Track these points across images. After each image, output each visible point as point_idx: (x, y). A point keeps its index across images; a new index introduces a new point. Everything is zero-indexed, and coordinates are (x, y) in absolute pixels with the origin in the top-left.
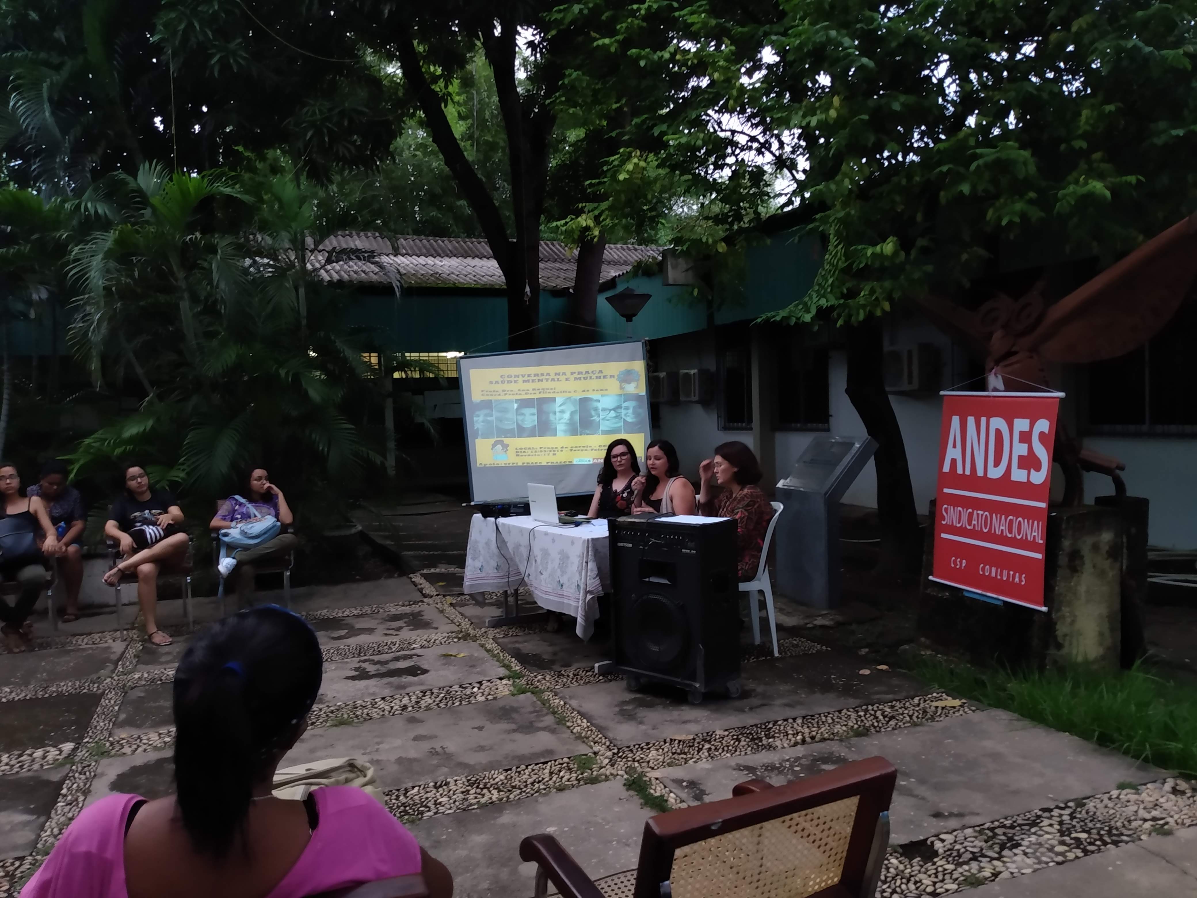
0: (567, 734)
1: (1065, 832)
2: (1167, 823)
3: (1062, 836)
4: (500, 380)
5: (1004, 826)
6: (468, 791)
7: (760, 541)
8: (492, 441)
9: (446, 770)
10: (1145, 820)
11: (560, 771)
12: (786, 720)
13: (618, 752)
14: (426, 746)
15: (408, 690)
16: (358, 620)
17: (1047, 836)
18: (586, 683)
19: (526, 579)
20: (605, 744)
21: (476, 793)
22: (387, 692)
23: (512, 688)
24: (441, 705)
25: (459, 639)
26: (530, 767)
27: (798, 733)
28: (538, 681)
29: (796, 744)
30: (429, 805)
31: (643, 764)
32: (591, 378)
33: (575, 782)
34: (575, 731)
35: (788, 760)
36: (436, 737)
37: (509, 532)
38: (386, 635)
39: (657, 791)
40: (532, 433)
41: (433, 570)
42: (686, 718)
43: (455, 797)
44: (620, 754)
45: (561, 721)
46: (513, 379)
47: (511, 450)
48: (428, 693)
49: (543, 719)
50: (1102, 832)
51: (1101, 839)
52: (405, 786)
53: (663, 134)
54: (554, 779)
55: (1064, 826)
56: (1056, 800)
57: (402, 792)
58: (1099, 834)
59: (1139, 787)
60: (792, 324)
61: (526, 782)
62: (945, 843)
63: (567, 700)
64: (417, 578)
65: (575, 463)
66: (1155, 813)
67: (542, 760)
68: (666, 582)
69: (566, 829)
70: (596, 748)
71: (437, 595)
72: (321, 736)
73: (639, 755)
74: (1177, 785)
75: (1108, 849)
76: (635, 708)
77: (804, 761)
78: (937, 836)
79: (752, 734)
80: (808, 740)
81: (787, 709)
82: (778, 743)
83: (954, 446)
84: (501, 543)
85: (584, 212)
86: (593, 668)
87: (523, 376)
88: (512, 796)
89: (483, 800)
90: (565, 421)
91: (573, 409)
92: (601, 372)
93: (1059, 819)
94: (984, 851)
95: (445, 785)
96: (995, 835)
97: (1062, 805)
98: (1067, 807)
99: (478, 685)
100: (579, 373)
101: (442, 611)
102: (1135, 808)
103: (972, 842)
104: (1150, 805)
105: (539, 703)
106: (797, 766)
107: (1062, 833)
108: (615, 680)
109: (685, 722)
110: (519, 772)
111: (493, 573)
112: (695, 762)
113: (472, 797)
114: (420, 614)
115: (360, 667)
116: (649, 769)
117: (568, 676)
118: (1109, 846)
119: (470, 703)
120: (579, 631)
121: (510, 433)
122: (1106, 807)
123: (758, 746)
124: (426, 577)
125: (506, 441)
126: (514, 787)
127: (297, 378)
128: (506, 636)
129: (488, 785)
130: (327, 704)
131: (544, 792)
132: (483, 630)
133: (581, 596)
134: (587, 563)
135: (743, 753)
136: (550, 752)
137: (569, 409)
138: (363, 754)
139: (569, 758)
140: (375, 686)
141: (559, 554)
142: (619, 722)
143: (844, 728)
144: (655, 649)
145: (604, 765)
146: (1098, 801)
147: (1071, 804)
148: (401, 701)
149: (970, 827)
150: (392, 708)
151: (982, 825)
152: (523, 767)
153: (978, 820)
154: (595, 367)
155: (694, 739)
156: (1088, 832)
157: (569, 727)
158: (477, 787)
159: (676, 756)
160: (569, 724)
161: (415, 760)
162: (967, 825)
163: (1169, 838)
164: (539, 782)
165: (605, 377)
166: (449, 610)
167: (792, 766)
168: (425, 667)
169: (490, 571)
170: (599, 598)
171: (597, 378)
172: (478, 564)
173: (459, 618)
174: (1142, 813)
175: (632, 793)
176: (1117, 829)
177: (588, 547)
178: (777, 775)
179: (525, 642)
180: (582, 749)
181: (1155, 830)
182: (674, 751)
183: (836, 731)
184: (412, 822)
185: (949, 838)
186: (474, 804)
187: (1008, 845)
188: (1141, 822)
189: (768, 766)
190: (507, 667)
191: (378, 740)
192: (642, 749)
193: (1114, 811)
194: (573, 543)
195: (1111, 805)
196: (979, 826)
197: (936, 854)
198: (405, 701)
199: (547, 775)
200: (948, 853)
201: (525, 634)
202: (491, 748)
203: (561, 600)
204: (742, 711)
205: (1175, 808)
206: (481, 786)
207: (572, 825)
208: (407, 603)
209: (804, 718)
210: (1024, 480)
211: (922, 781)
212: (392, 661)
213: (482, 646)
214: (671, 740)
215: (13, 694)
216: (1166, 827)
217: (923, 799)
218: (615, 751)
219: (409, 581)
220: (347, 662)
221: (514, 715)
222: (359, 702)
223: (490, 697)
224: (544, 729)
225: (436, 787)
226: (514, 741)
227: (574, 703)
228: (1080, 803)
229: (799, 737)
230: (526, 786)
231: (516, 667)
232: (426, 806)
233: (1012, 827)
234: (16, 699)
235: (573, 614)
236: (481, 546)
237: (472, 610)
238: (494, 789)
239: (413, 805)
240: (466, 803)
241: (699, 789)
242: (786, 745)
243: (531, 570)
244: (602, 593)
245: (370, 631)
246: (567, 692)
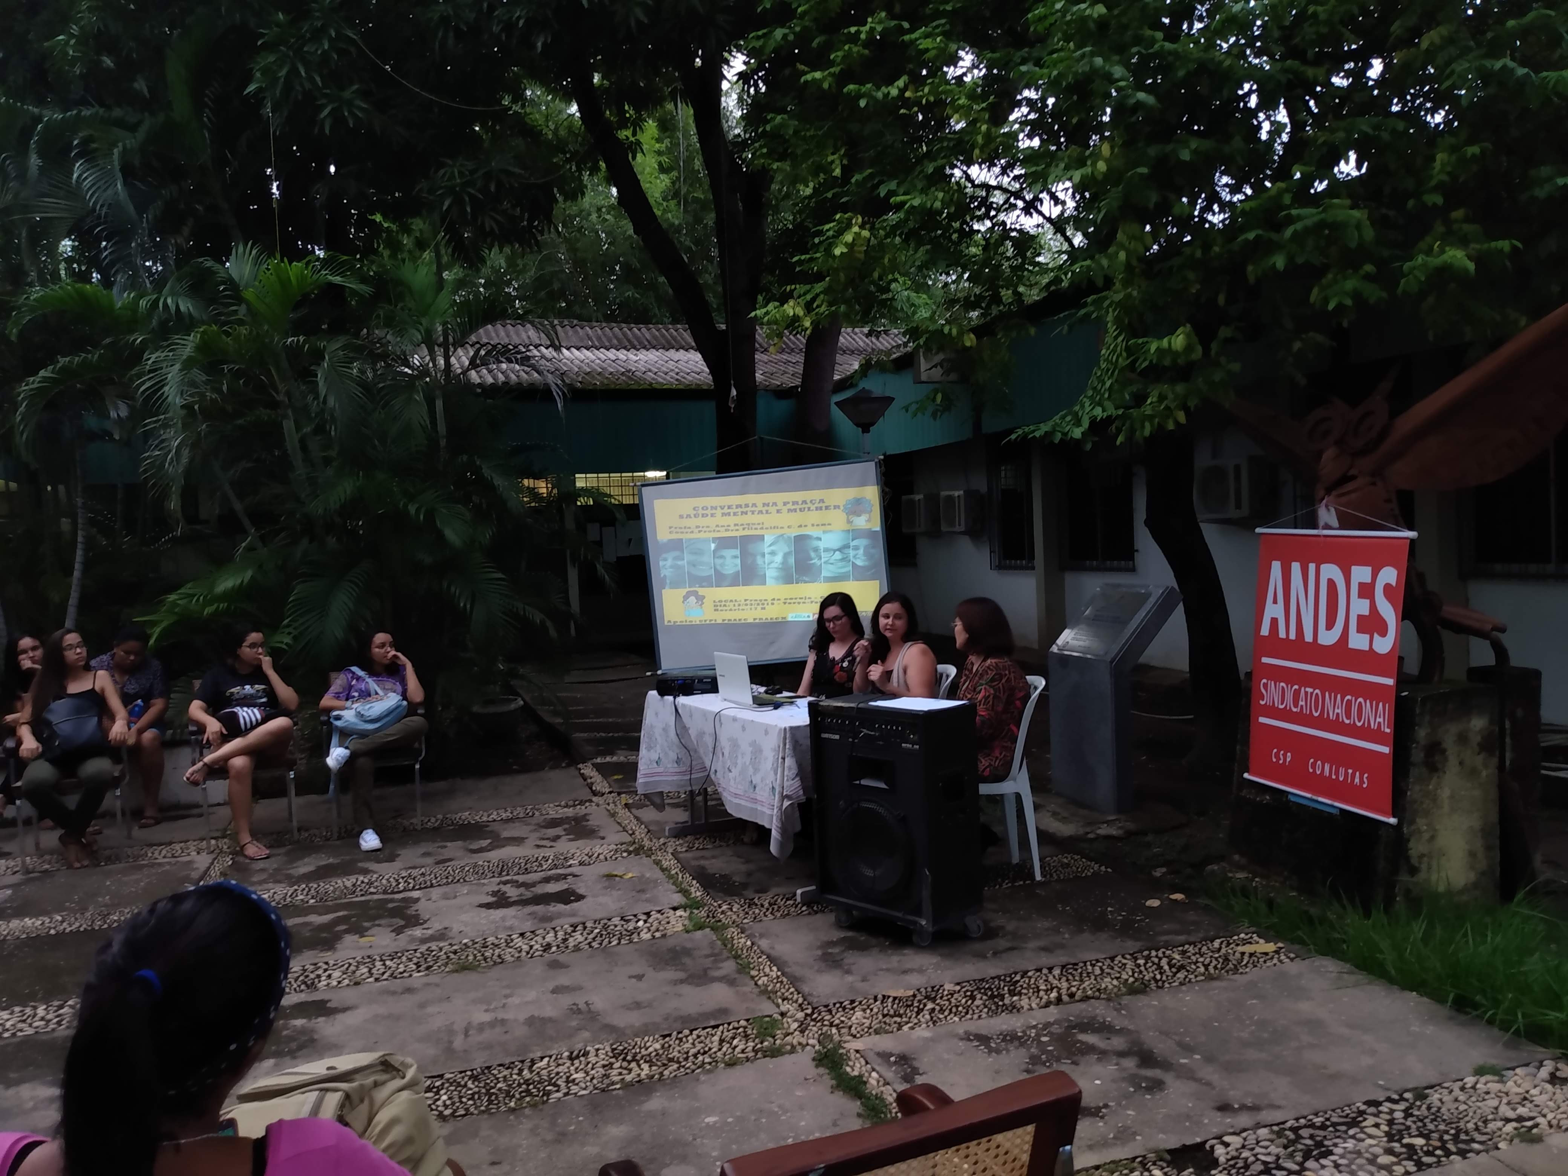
0: (749, 987)
1: (1394, 1135)
2: (1536, 1125)
3: (1389, 1141)
4: (693, 513)
5: (1312, 1126)
6: (612, 1064)
7: (1014, 729)
8: (683, 592)
9: (586, 1034)
10: (1508, 1120)
11: (733, 1038)
12: (1039, 970)
13: (813, 1013)
14: (566, 1001)
15: (553, 924)
16: (506, 826)
17: (1370, 1141)
18: (783, 916)
19: (713, 776)
20: (796, 1001)
21: (621, 1067)
22: (527, 926)
23: (686, 922)
24: (593, 944)
25: (630, 853)
26: (695, 1033)
27: (1052, 989)
28: (723, 912)
29: (1047, 1005)
30: (559, 1082)
31: (843, 1031)
32: (809, 509)
33: (751, 1054)
34: (760, 982)
35: (1034, 1027)
36: (580, 988)
37: (691, 716)
38: (538, 846)
39: (854, 1068)
40: (735, 581)
41: (608, 759)
42: (908, 966)
43: (593, 1072)
44: (815, 1016)
45: (744, 969)
46: (709, 512)
47: (708, 603)
48: (580, 927)
49: (721, 965)
50: (1446, 1137)
51: (1443, 1148)
52: (531, 1056)
53: (891, 193)
54: (724, 1049)
55: (1395, 1127)
56: (1388, 1089)
57: (527, 1064)
58: (1441, 1139)
59: (1504, 1073)
60: (1057, 441)
61: (687, 1053)
62: (1229, 1149)
63: (756, 940)
64: (588, 770)
65: (790, 619)
66: (1522, 1111)
67: (712, 1023)
68: (883, 785)
69: (730, 1120)
70: (785, 1007)
71: (610, 793)
72: (437, 985)
73: (839, 1017)
74: (1557, 1069)
75: (1451, 1162)
76: (843, 951)
77: (1055, 1029)
78: (1219, 1138)
79: (991, 989)
80: (1065, 998)
81: (1043, 954)
82: (1025, 1002)
83: (1275, 602)
84: (681, 729)
85: (792, 297)
86: (795, 895)
87: (722, 508)
88: (666, 1073)
89: (628, 1078)
90: (776, 565)
91: (786, 550)
92: (822, 501)
93: (1388, 1117)
94: (1281, 1161)
95: (583, 1055)
96: (1299, 1137)
97: (1396, 1097)
98: (1402, 1099)
99: (644, 917)
100: (794, 503)
101: (613, 815)
102: (1495, 1103)
103: (1266, 1148)
104: (1517, 1099)
105: (719, 943)
106: (1045, 1035)
107: (1390, 1137)
108: (823, 912)
109: (905, 972)
110: (681, 1040)
111: (672, 767)
112: (912, 1028)
113: (615, 1072)
114: (585, 818)
115: (499, 891)
116: (849, 1038)
117: (762, 906)
118: (1452, 1157)
119: (631, 941)
120: (773, 848)
121: (706, 582)
122: (1456, 1100)
123: (997, 1006)
124: (599, 768)
125: (701, 591)
126: (671, 1060)
127: (430, 515)
128: (690, 849)
129: (638, 1058)
130: (449, 941)
131: (708, 1067)
132: (662, 841)
133: (776, 802)
134: (784, 758)
135: (976, 1016)
136: (723, 1011)
137: (782, 549)
138: (486, 1011)
139: (747, 1020)
140: (514, 917)
141: (750, 745)
142: (819, 971)
143: (1115, 982)
144: (869, 873)
145: (791, 1031)
146: (1445, 1092)
147: (1407, 1095)
148: (544, 938)
149: (1265, 1126)
150: (531, 947)
151: (1283, 1123)
152: (686, 1032)
153: (1278, 1116)
154: (815, 495)
155: (914, 996)
156: (1427, 1137)
157: (753, 977)
158: (624, 1059)
159: (887, 1020)
160: (753, 973)
161: (550, 1020)
162: (1262, 1123)
163: (1537, 1147)
164: (705, 1053)
165: (827, 508)
166: (623, 813)
167: (1038, 1035)
168: (581, 891)
169: (669, 765)
170: (800, 805)
171: (817, 509)
172: (655, 757)
173: (633, 825)
174: (1506, 1111)
175: (822, 1070)
176: (1467, 1133)
177: (785, 738)
178: (1017, 1048)
179: (713, 857)
180: (767, 1008)
181: (1519, 1135)
182: (885, 1012)
183: (1103, 986)
184: (534, 1106)
185: (1235, 1141)
186: (617, 1083)
187: (1315, 1153)
188: (1500, 1124)
189: (1006, 1036)
190: (685, 893)
191: (508, 991)
192: (844, 1008)
193: (1466, 1107)
194: (766, 733)
195: (1462, 1098)
196: (1278, 1124)
197: (1215, 1163)
198: (550, 938)
199: (716, 1044)
200: (1232, 1162)
201: (715, 847)
202: (649, 1005)
203: (754, 806)
204: (982, 956)
205: (1551, 1104)
206: (629, 1058)
207: (738, 1114)
208: (571, 803)
209: (1063, 967)
210: (1367, 649)
211: (1209, 1059)
212: (540, 882)
213: (657, 863)
214: (884, 996)
215: (65, 924)
216: (1535, 1131)
217: (1209, 1084)
218: (809, 1011)
219: (577, 773)
220: (484, 884)
221: (687, 960)
222: (491, 939)
223: (658, 935)
224: (720, 979)
225: (571, 1058)
226: (680, 995)
227: (764, 943)
228: (1420, 1095)
229: (1054, 995)
230: (686, 1059)
231: (697, 892)
232: (555, 1085)
233: (1323, 1127)
234: (67, 931)
235: (767, 826)
236: (658, 733)
237: (649, 814)
238: (646, 1062)
239: (539, 1083)
240: (606, 1081)
241: (910, 1066)
242: (1034, 1005)
243: (718, 765)
244: (803, 799)
245: (518, 841)
246: (757, 928)
